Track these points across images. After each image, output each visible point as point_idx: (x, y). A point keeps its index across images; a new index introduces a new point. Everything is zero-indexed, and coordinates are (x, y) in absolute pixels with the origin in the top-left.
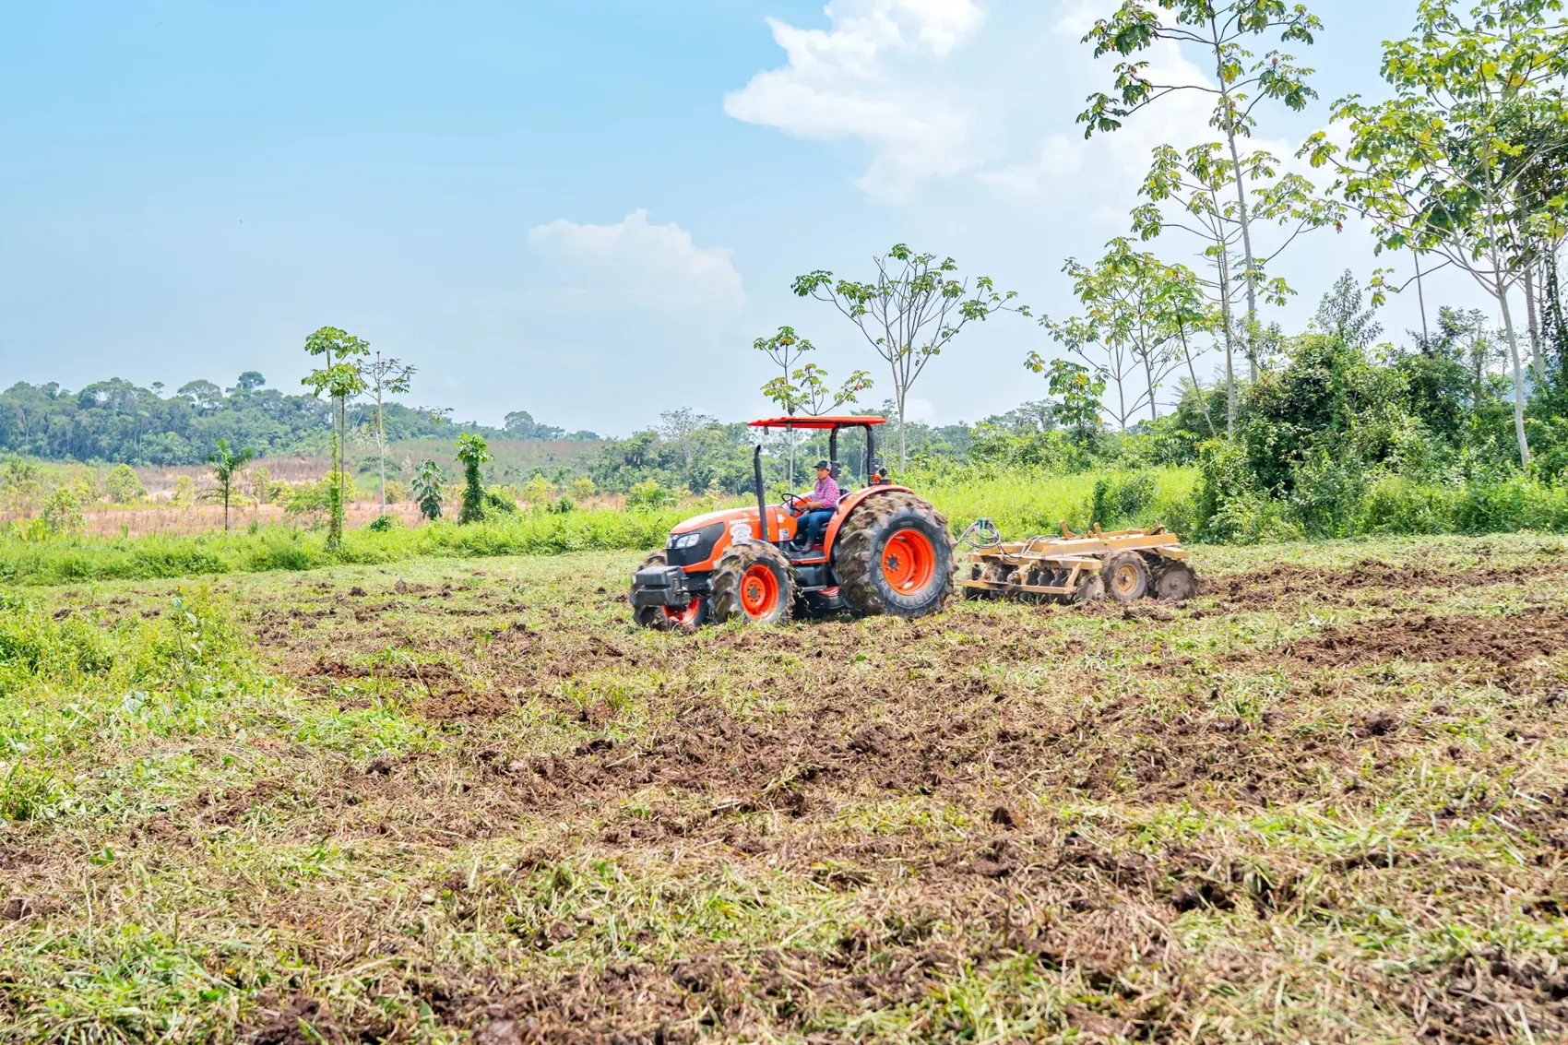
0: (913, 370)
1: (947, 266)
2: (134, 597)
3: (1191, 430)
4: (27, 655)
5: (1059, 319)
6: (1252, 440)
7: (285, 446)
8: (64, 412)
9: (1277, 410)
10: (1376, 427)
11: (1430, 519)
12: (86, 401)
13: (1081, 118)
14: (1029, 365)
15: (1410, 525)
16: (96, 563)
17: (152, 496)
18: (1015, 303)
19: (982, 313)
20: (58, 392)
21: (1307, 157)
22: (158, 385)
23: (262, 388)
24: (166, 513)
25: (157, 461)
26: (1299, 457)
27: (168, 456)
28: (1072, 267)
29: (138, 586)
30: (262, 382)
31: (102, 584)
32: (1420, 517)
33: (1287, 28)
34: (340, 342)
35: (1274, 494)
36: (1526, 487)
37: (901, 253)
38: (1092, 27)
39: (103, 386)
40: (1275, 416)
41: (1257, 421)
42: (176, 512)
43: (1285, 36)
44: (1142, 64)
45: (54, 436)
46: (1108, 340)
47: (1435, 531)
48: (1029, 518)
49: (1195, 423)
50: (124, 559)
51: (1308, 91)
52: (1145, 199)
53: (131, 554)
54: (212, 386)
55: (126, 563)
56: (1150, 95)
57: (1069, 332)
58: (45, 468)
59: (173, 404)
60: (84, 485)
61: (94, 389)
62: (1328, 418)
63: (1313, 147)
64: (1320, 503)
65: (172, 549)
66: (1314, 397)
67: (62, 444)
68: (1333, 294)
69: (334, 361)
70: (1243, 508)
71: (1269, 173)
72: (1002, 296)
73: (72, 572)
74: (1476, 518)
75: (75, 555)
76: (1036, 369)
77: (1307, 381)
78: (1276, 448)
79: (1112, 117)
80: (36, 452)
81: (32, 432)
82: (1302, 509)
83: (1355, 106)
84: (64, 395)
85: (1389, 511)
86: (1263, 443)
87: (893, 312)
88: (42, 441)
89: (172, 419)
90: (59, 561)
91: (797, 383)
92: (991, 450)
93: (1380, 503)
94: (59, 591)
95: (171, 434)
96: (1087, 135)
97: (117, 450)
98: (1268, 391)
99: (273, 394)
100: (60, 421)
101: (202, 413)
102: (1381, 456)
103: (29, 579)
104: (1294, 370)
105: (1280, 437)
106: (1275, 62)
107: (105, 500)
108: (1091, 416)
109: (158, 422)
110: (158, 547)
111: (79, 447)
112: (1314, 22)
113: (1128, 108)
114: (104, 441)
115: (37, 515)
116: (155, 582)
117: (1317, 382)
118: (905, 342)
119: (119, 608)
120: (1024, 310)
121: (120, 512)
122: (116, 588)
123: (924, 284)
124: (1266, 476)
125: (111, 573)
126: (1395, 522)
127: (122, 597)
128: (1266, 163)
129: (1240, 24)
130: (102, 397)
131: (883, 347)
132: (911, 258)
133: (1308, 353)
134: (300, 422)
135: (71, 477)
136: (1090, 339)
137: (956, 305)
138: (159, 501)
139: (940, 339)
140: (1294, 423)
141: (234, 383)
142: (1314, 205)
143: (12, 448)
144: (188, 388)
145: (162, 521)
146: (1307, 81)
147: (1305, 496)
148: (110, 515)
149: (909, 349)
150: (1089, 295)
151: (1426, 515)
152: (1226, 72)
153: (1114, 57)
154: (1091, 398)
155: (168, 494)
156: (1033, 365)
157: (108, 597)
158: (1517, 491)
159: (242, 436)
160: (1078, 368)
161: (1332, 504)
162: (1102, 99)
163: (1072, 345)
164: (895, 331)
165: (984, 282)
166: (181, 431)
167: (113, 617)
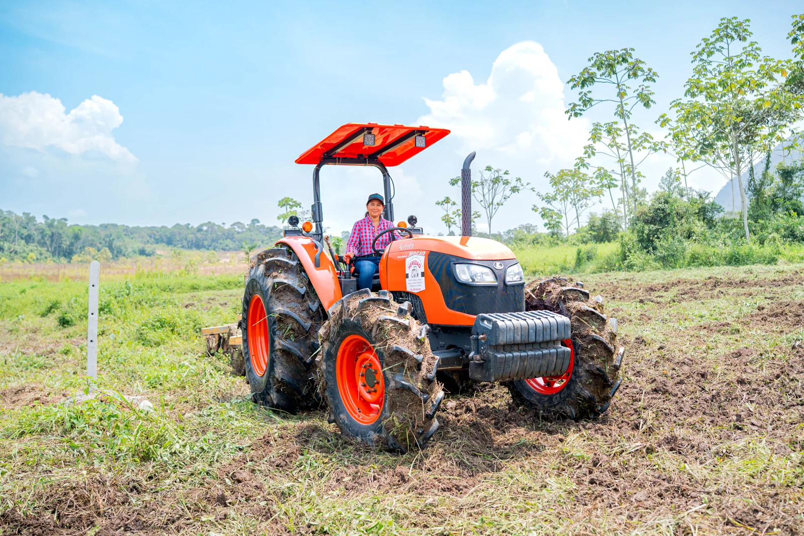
0: (494, 211)
1: (506, 173)
2: (217, 298)
3: (594, 231)
4: (170, 327)
5: (543, 194)
6: (638, 232)
7: (267, 244)
8: (192, 233)
9: (648, 220)
10: (686, 226)
11: (715, 261)
12: (199, 229)
13: (567, 112)
14: (533, 209)
15: (708, 263)
16: (203, 285)
17: (222, 261)
18: (530, 187)
19: (518, 190)
20: (190, 226)
21: (659, 123)
22: (224, 224)
23: (259, 224)
24: (227, 267)
25: (224, 249)
26: (658, 238)
27: (228, 248)
28: (547, 175)
29: (218, 292)
30: (259, 222)
31: (205, 292)
32: (711, 260)
33: (645, 77)
34: (291, 203)
35: (648, 252)
36: (754, 247)
37: (489, 169)
38: (571, 78)
39: (205, 224)
40: (647, 222)
41: (640, 224)
42: (231, 266)
43: (644, 80)
44: (590, 92)
45: (189, 242)
46: (561, 200)
47: (717, 265)
48: (547, 263)
49: (596, 228)
50: (213, 283)
51: (652, 101)
52: (591, 142)
53: (215, 281)
54: (242, 224)
55: (214, 284)
56: (593, 103)
57: (546, 198)
58: (186, 252)
59: (229, 230)
60: (199, 257)
61: (202, 225)
62: (667, 223)
63: (662, 119)
64: (668, 255)
65: (230, 279)
66: (662, 215)
67: (192, 244)
68: (665, 176)
69: (289, 210)
70: (637, 258)
71: (635, 132)
72: (525, 184)
73: (194, 288)
74: (734, 260)
75: (195, 282)
76: (536, 211)
77: (659, 209)
78: (648, 235)
79: (579, 112)
80: (183, 247)
81: (181, 240)
82: (661, 257)
83: (680, 103)
84: (192, 227)
85: (697, 258)
86: (643, 232)
87: (486, 190)
88: (185, 243)
89: (229, 235)
90: (190, 284)
91: (453, 216)
92: (521, 240)
93: (693, 255)
94: (189, 295)
95: (228, 240)
96: (569, 118)
97: (210, 246)
98: (644, 213)
99: (263, 226)
100: (190, 237)
101: (239, 233)
102: (689, 237)
103: (178, 291)
104: (653, 205)
105: (650, 230)
106: (643, 89)
107: (207, 263)
108: (558, 226)
109: (223, 236)
110: (225, 278)
111: (198, 245)
112: (654, 74)
113: (585, 108)
114: (206, 243)
115: (183, 268)
116: (225, 291)
117: (663, 210)
118: (491, 201)
119: (211, 301)
120: (533, 189)
121: (212, 267)
122: (210, 294)
123: (496, 181)
124: (644, 245)
125: (209, 288)
126: (701, 262)
127: (212, 297)
128: (634, 129)
129: (629, 75)
130: (205, 228)
131: (482, 203)
132: (493, 171)
133: (659, 199)
134: (272, 236)
135: (195, 255)
136: (554, 200)
137: (508, 188)
138: (225, 262)
139: (503, 200)
140: (655, 225)
141: (249, 223)
142: (654, 144)
143: (175, 246)
144: (234, 224)
145: (226, 270)
146: (652, 97)
147: (661, 252)
148: (208, 268)
149: (492, 203)
150: (555, 184)
151: (713, 259)
152: (621, 95)
153: (578, 89)
154: (557, 220)
155: (228, 260)
156: (535, 209)
157: (208, 297)
158: (751, 249)
159: (252, 241)
160: (550, 210)
161: (673, 256)
162: (575, 105)
163: (549, 202)
164: (487, 197)
165: (518, 180)
166: (232, 239)
167: (209, 306)
